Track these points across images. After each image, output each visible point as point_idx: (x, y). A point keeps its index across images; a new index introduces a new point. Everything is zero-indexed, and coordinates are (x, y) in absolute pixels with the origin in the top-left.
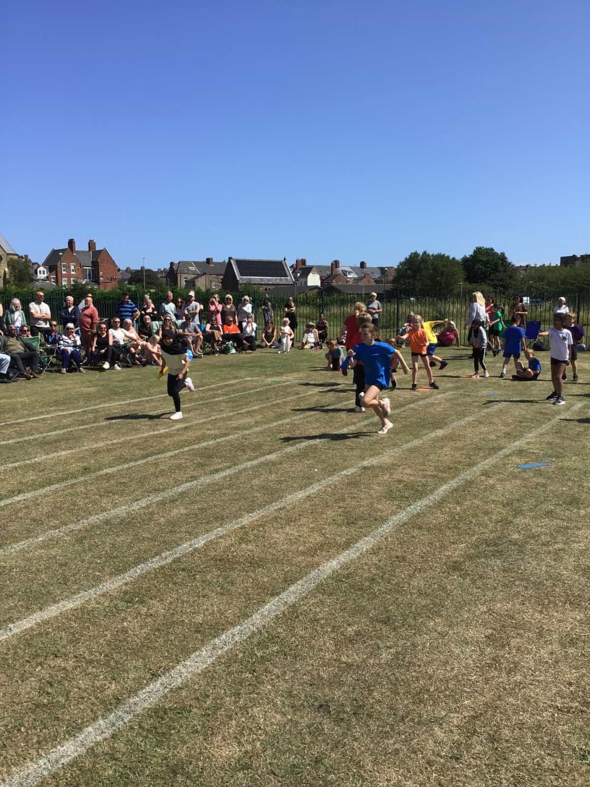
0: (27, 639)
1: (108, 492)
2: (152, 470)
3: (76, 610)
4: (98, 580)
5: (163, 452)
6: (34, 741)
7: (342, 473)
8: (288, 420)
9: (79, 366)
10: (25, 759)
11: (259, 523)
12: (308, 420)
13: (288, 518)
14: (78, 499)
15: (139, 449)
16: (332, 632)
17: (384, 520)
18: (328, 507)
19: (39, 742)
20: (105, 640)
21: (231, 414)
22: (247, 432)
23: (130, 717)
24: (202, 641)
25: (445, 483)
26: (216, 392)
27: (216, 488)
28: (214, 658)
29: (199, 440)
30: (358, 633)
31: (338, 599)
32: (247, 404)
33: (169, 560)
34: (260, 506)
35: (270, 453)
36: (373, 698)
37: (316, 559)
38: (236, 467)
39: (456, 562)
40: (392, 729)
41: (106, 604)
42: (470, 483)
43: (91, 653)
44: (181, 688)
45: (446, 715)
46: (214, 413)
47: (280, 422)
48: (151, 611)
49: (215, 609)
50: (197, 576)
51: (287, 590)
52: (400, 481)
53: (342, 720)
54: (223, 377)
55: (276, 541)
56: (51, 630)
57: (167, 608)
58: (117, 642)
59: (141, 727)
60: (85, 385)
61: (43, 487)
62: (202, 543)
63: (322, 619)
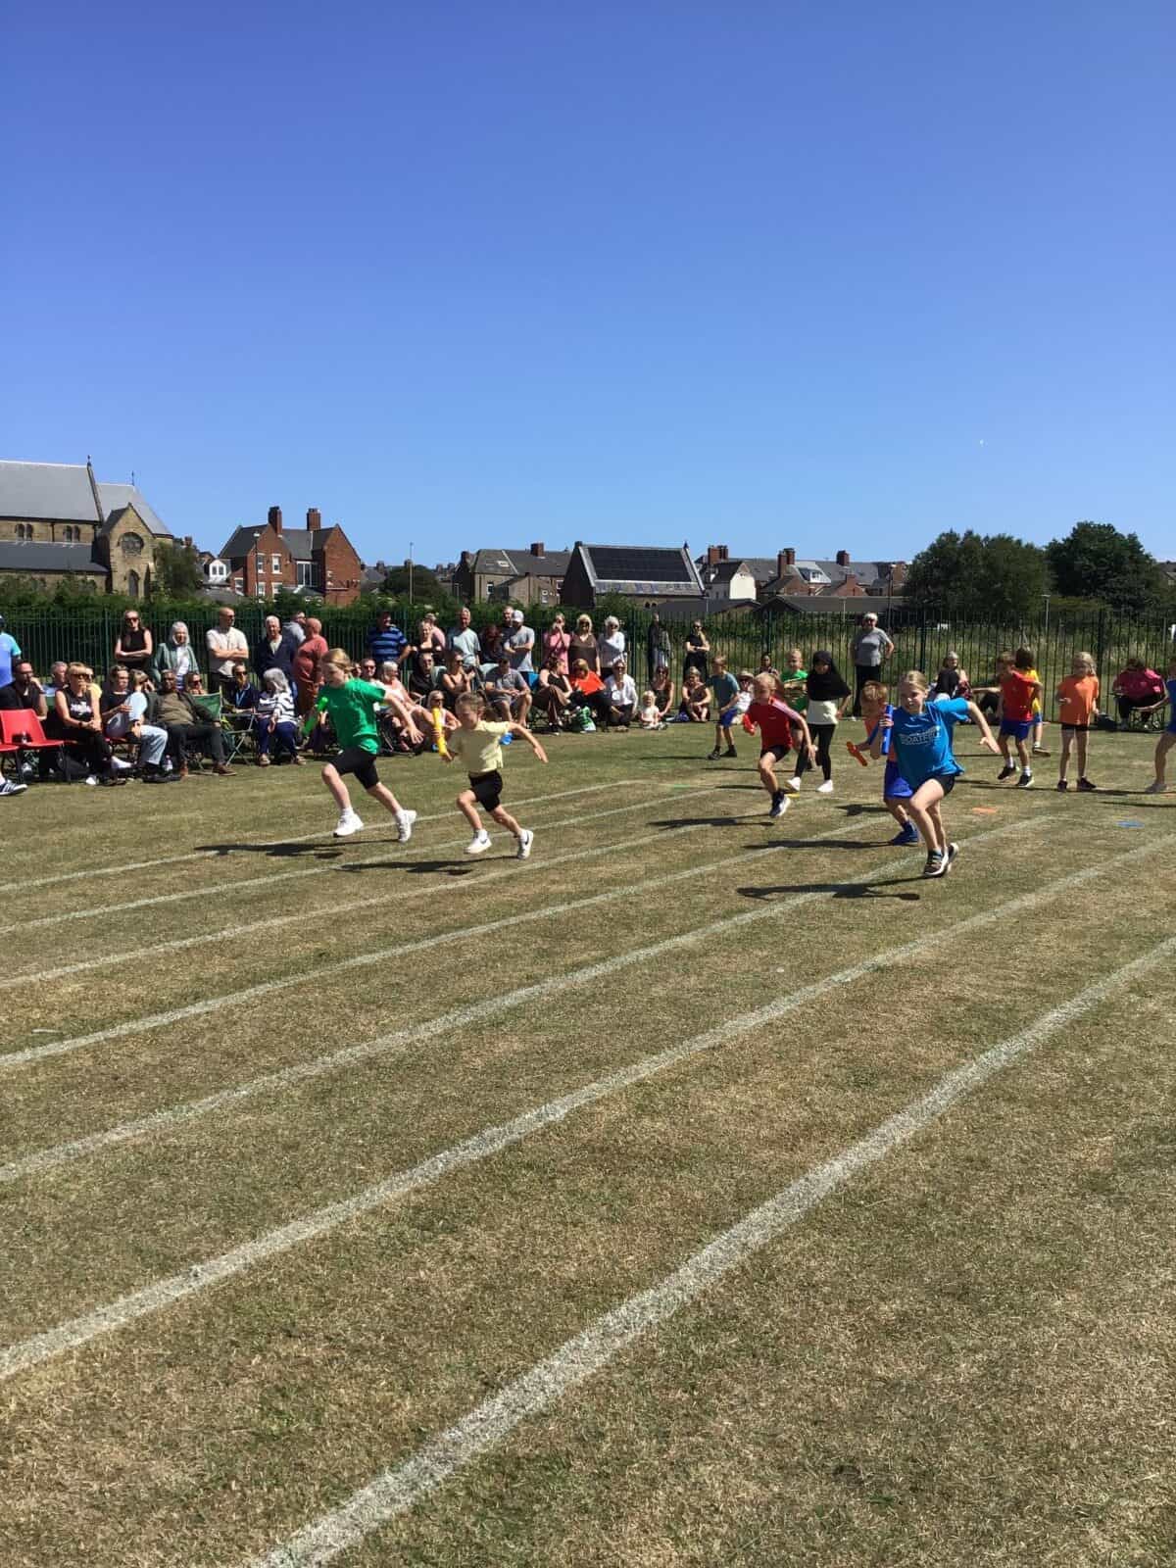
0: (229, 1297)
1: (368, 1004)
2: (450, 960)
3: (323, 1240)
4: (361, 1181)
5: (468, 925)
6: (258, 1511)
7: (833, 977)
8: (710, 868)
9: (294, 753)
10: (242, 1548)
11: (673, 1076)
12: (753, 867)
13: (732, 1068)
14: (310, 1014)
15: (421, 917)
16: (849, 1311)
17: (933, 1080)
18: (812, 1047)
19: (267, 1515)
20: (384, 1306)
21: (598, 852)
22: (632, 889)
23: (446, 1472)
24: (580, 1317)
25: (1055, 1007)
26: (565, 808)
27: (578, 1002)
28: (608, 1356)
29: (536, 903)
30: (903, 1317)
31: (853, 1244)
32: (627, 833)
33: (499, 1145)
34: (673, 1041)
35: (681, 932)
36: (949, 1458)
37: (798, 1157)
38: (617, 960)
39: (1096, 1174)
40: (998, 1527)
41: (381, 1231)
42: (1105, 1009)
43: (358, 1330)
44: (545, 1416)
45: (1110, 1502)
46: (563, 851)
47: (697, 871)
48: (471, 1250)
49: (600, 1252)
50: (558, 1182)
51: (745, 1218)
52: (958, 1000)
53: (888, 1500)
54: (574, 776)
55: (712, 1116)
56: (275, 1280)
57: (503, 1246)
58: (409, 1312)
59: (470, 1494)
60: (308, 788)
61: (241, 988)
62: (563, 1112)
63: (825, 1283)
